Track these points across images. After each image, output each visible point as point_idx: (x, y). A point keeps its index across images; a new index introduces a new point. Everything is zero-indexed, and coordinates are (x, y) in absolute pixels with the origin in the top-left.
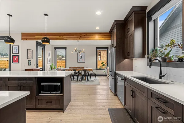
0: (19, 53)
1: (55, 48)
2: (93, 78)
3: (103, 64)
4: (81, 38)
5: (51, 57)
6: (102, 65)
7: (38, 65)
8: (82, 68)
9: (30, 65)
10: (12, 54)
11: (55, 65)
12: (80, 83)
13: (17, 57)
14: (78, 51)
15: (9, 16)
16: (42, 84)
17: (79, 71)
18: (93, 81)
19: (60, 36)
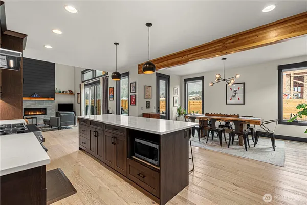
0: (136, 92)
1: (186, 81)
2: (264, 143)
3: (302, 109)
4: (224, 50)
5: (179, 96)
6: (299, 110)
7: (159, 108)
8: (234, 116)
9: (149, 108)
10: (130, 94)
11: (185, 109)
12: (225, 150)
13: (134, 98)
14: (224, 80)
15: (115, 45)
16: (137, 140)
17: (227, 123)
18: (262, 150)
19: (183, 56)
